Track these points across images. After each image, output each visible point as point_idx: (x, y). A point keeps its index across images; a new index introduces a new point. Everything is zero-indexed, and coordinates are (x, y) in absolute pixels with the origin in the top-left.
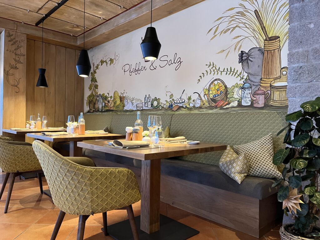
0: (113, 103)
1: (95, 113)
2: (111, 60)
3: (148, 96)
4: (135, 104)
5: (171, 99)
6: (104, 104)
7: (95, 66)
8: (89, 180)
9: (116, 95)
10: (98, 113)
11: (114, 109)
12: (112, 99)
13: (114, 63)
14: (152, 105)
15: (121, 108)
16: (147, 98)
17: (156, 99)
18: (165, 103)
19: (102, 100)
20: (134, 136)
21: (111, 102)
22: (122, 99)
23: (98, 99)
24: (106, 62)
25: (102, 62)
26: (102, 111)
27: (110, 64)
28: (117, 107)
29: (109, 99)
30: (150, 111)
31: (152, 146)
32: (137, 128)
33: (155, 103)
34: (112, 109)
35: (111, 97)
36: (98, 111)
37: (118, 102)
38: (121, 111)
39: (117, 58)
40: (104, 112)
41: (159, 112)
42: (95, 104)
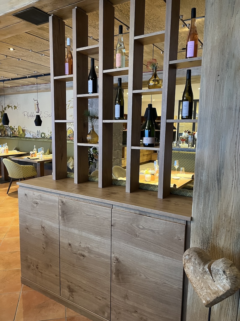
0: (18, 132)
1: (5, 137)
2: (15, 107)
3: (39, 131)
4: (32, 135)
5: (51, 134)
6: (11, 132)
7: (3, 108)
9: (20, 128)
10: (8, 138)
11: (19, 136)
13: (17, 109)
14: (41, 136)
15: (23, 136)
16: (38, 132)
17: (43, 133)
18: (48, 135)
19: (10, 130)
20: (33, 155)
22: (23, 131)
23: (7, 129)
24: (11, 106)
25: (9, 106)
26: (10, 137)
27: (15, 109)
28: (21, 135)
29: (15, 130)
30: (40, 139)
32: (34, 152)
33: (43, 135)
34: (17, 136)
35: (16, 129)
36: (8, 136)
37: (21, 132)
38: (23, 138)
39: (19, 106)
40: (12, 137)
41: (45, 140)
42: (5, 131)
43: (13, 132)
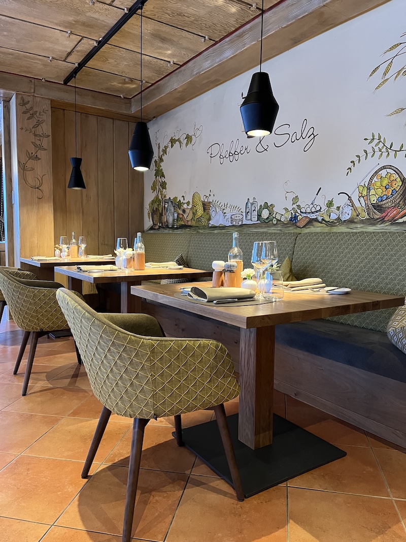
0: (191, 212)
1: (162, 230)
2: (189, 138)
3: (251, 201)
4: (228, 215)
5: (295, 206)
6: (176, 215)
7: (161, 149)
8: (149, 360)
9: (196, 200)
10: (166, 231)
11: (194, 223)
12: (190, 206)
13: (193, 143)
14: (259, 216)
15: (204, 222)
16: (249, 204)
17: (266, 206)
18: (283, 212)
19: (172, 209)
20: (226, 278)
21: (187, 211)
22: (206, 206)
23: (166, 206)
24: (179, 140)
25: (173, 141)
26: (173, 228)
27: (187, 144)
28: (199, 220)
29: (185, 206)
30: (256, 227)
31: (260, 297)
32: (232, 262)
33: (265, 214)
34: (189, 223)
35: (188, 203)
36: (167, 227)
37: (200, 212)
38: (204, 227)
39: (198, 133)
40: (177, 228)
41: (272, 230)
42: (161, 215)
43: (178, 214)
